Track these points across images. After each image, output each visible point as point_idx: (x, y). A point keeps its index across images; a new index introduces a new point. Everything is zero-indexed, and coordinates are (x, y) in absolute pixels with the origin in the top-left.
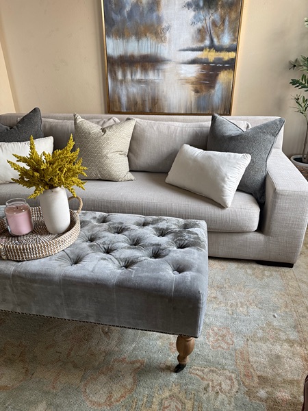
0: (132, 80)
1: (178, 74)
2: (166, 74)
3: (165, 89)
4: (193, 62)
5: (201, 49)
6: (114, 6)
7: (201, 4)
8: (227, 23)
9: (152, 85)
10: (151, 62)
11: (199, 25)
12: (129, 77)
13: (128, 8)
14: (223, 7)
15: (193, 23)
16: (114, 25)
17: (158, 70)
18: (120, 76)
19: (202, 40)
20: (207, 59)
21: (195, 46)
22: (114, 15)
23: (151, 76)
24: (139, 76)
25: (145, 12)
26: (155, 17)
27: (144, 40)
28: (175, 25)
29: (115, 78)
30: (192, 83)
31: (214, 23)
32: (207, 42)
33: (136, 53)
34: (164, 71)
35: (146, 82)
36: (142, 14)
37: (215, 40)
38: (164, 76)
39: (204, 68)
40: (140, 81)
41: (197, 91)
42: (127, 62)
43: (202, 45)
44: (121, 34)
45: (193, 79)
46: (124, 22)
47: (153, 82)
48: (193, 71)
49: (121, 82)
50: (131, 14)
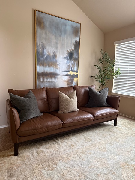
0: (46, 81)
1: (62, 79)
2: (59, 79)
3: (58, 84)
4: (67, 75)
5: (69, 71)
6: (40, 55)
7: (69, 58)
8: (75, 64)
9: (53, 83)
10: (53, 75)
11: (68, 64)
12: (45, 80)
13: (46, 56)
14: (74, 60)
15: (66, 63)
16: (40, 61)
17: (56, 78)
18: (42, 80)
19: (69, 69)
20: (71, 74)
21: (67, 70)
22: (40, 58)
23: (53, 80)
24: (49, 80)
25: (52, 58)
26: (55, 60)
27: (51, 67)
28: (61, 63)
29: (39, 81)
30: (67, 82)
31: (72, 64)
32: (71, 69)
33: (48, 72)
34: (58, 78)
35: (51, 82)
36: (50, 59)
37: (73, 69)
38: (58, 80)
39: (70, 77)
40: (49, 82)
41: (68, 85)
42: (44, 75)
43: (69, 70)
44: (43, 65)
45: (67, 81)
46: (44, 60)
47: (54, 82)
48: (67, 78)
49: (42, 82)
50: (46, 58)
